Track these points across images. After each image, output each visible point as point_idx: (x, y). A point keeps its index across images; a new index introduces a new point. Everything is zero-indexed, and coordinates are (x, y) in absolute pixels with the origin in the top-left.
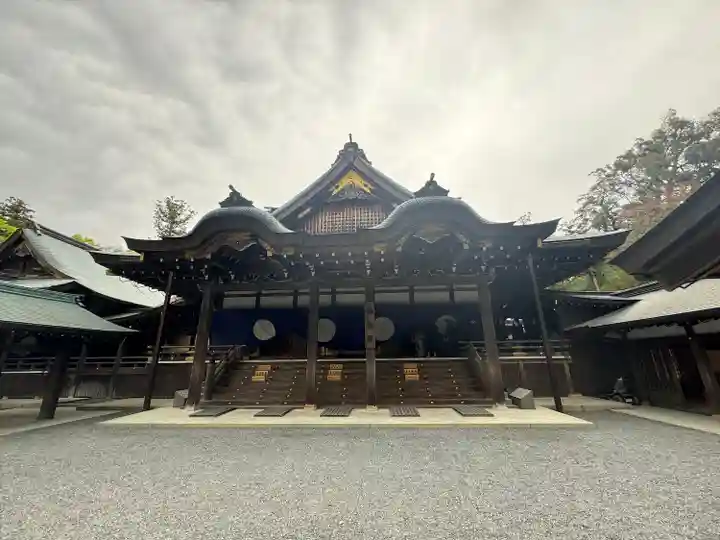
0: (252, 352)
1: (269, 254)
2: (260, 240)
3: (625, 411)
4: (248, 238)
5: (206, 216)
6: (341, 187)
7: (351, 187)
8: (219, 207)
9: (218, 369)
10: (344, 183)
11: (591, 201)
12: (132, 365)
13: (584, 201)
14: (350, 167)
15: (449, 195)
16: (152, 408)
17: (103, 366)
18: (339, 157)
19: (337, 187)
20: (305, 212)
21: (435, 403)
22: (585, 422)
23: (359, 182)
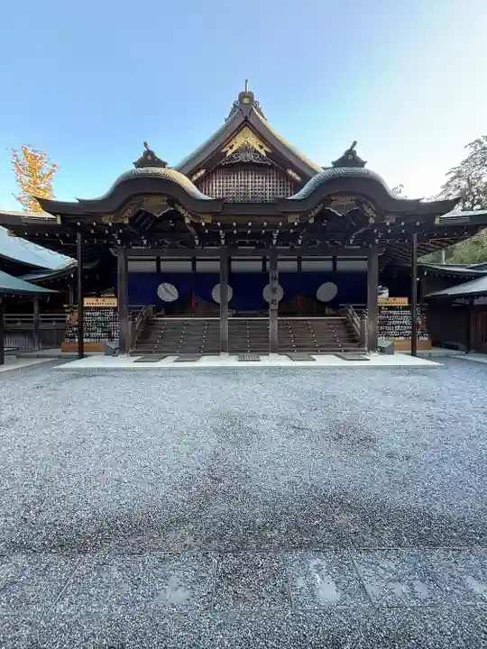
0: (159, 311)
1: (187, 221)
2: (176, 205)
3: (462, 357)
4: (165, 203)
5: (123, 176)
6: (234, 149)
7: (246, 149)
8: (133, 167)
9: (137, 325)
10: (239, 142)
11: (459, 175)
12: (52, 321)
13: (453, 175)
14: (246, 123)
15: (366, 166)
16: (86, 356)
17: (22, 322)
18: (233, 111)
19: (231, 148)
20: (199, 174)
21: (321, 351)
22: (437, 364)
23: (253, 142)
